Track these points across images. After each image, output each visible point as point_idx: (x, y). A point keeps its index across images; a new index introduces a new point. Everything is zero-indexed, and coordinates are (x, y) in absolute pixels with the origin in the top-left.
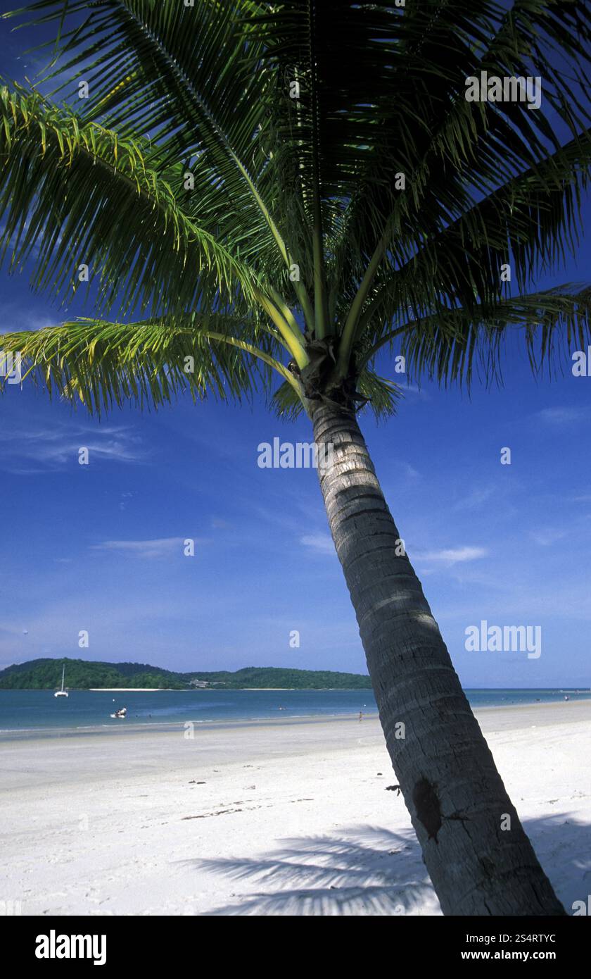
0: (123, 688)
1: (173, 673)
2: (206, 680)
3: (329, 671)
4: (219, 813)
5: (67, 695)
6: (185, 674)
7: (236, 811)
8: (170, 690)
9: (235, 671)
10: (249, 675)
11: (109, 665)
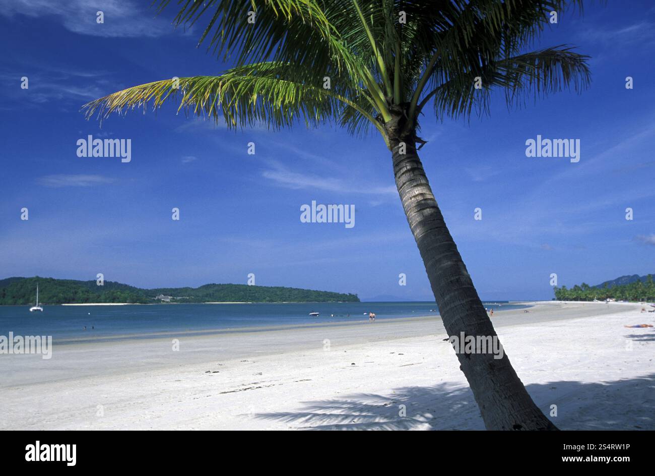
0: (93, 303)
1: (140, 289)
2: (171, 296)
3: (283, 287)
4: (246, 389)
5: (42, 310)
6: (151, 290)
7: (257, 388)
8: (138, 304)
9: (197, 287)
10: (211, 291)
11: (80, 282)
